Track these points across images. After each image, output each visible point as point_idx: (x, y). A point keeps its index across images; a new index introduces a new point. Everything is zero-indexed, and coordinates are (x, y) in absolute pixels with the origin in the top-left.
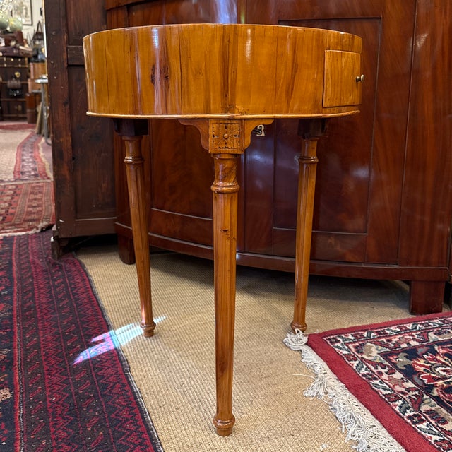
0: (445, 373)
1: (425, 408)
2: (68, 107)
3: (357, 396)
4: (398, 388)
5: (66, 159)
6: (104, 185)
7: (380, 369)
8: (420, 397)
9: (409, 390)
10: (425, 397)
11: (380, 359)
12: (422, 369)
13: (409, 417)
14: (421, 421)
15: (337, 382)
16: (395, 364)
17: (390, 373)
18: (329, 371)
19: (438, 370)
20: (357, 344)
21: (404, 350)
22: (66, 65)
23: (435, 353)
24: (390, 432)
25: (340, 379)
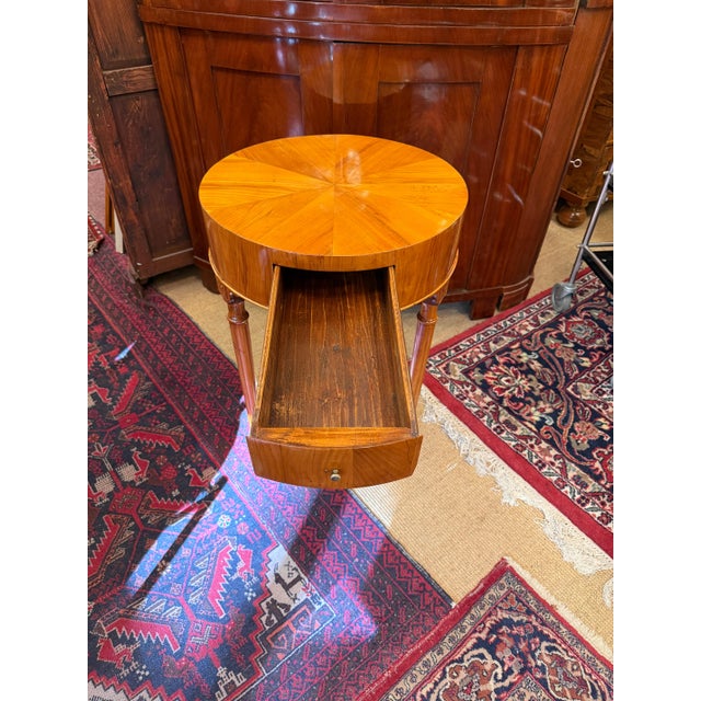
0: (507, 384)
1: (502, 419)
2: (119, 146)
3: (457, 416)
4: (482, 404)
5: (130, 204)
6: (174, 221)
7: (466, 388)
8: (497, 409)
9: (489, 404)
10: (500, 408)
11: (463, 378)
12: (492, 382)
13: (495, 430)
14: (502, 431)
15: (441, 404)
16: (473, 381)
17: (473, 390)
18: (432, 395)
19: (503, 380)
20: (444, 365)
21: (478, 365)
22: (107, 98)
23: (497, 363)
24: (485, 442)
25: (441, 401)
